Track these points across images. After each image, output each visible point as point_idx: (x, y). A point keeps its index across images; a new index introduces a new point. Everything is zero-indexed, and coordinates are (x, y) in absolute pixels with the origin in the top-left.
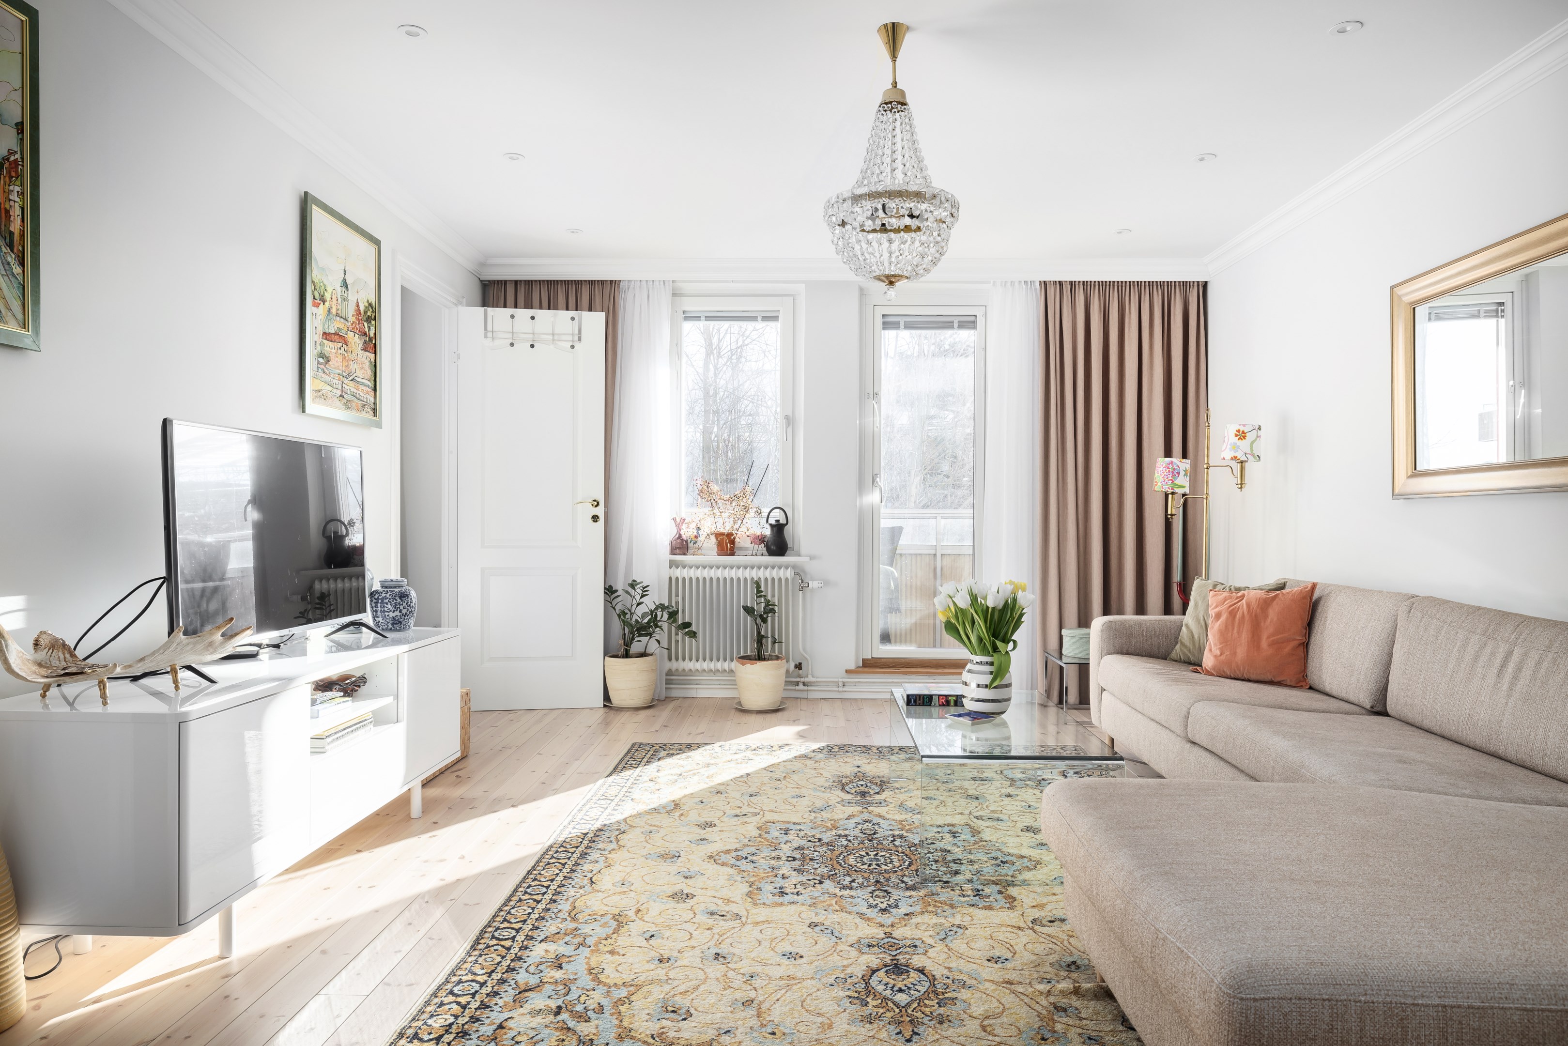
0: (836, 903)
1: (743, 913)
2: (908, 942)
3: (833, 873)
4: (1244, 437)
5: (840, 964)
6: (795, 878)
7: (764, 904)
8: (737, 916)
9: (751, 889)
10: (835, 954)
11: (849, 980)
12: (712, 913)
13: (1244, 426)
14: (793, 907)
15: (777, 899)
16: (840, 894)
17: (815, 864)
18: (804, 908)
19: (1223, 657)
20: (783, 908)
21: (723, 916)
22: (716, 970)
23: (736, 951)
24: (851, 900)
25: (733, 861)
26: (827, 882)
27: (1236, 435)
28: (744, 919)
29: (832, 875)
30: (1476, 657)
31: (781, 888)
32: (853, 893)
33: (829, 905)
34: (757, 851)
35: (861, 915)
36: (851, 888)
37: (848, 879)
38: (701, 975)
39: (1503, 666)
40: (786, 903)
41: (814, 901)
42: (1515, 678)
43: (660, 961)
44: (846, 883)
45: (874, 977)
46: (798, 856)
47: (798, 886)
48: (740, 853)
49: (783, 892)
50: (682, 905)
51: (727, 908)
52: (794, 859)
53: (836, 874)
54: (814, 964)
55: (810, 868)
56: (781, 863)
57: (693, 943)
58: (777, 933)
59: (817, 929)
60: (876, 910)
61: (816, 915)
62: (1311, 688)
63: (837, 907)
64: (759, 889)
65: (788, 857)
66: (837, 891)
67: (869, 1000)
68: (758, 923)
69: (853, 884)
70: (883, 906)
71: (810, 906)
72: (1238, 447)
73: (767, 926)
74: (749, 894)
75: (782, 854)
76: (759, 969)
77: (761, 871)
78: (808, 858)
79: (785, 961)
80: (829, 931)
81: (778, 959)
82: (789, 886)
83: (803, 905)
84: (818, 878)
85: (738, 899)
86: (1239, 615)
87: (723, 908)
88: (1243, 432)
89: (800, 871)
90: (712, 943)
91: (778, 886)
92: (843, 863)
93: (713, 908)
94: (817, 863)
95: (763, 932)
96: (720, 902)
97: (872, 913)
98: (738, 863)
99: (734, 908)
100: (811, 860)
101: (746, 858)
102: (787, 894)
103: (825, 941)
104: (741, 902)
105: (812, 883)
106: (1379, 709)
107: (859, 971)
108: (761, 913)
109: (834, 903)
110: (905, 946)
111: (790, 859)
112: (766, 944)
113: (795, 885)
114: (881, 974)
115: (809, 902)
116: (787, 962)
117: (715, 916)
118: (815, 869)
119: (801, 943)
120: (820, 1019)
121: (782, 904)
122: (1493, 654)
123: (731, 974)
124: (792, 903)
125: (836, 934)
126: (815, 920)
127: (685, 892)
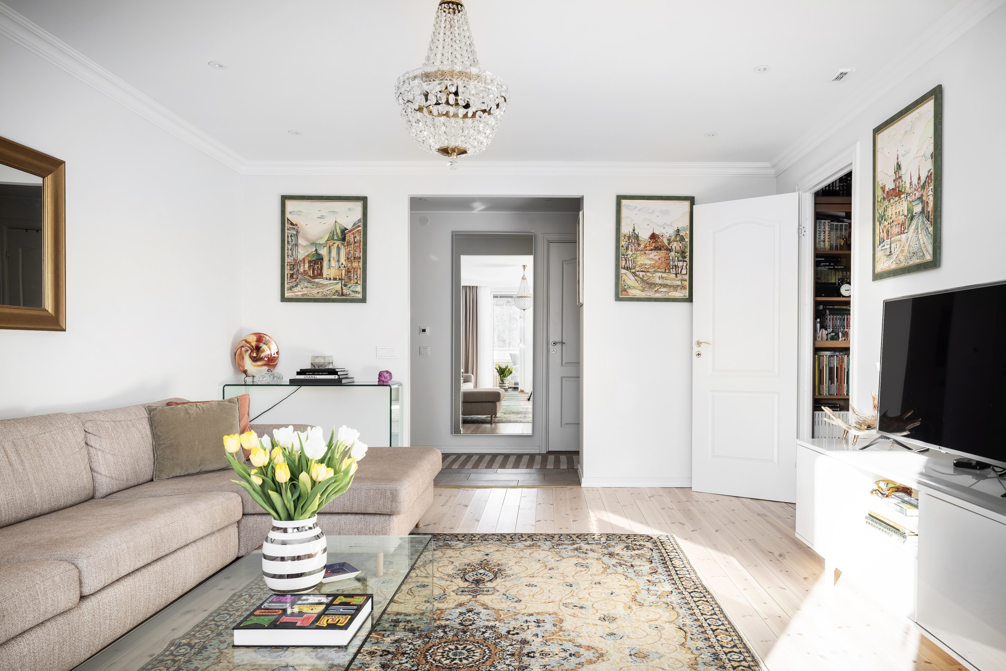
0: (501, 616)
1: (562, 608)
2: (465, 593)
3: (497, 640)
5: (507, 583)
6: (529, 636)
7: (550, 614)
8: (566, 605)
9: (561, 625)
10: (508, 587)
11: (504, 577)
12: (582, 607)
14: (530, 612)
15: (540, 618)
16: (497, 623)
17: (511, 650)
18: (523, 612)
20: (537, 611)
21: (575, 606)
22: (570, 580)
23: (561, 587)
24: (490, 618)
25: (582, 651)
26: (504, 633)
28: (561, 604)
29: (498, 638)
31: (539, 626)
32: (487, 623)
33: (506, 614)
34: (563, 662)
35: (487, 608)
36: (487, 627)
37: (486, 635)
38: (576, 578)
40: (535, 615)
41: (515, 617)
43: (599, 583)
44: (489, 632)
45: (491, 578)
46: (525, 658)
47: (526, 628)
48: (578, 660)
49: (538, 623)
50: (605, 613)
51: (573, 611)
52: (528, 655)
53: (495, 639)
54: (520, 582)
55: (515, 646)
56: (540, 649)
57: (587, 591)
58: (540, 596)
59: (516, 599)
60: (475, 611)
61: (515, 608)
63: (501, 612)
64: (555, 625)
65: (534, 657)
66: (498, 624)
67: (497, 570)
68: (552, 602)
69: (484, 630)
70: (470, 614)
71: (519, 613)
73: (546, 600)
74: (561, 621)
75: (540, 660)
76: (548, 580)
77: (555, 642)
78: (516, 657)
79: (535, 584)
80: (509, 598)
81: (538, 585)
82: (534, 629)
83: (523, 614)
84: (510, 636)
85: (568, 618)
87: (576, 610)
89: (524, 642)
90: (576, 591)
91: (540, 629)
92: (486, 650)
93: (583, 611)
94: (508, 651)
95: (548, 597)
96: (580, 615)
97: (479, 609)
98: (577, 649)
99: (569, 611)
100: (513, 655)
101: (571, 655)
102: (535, 622)
103: (513, 592)
104: (566, 615)
105: (515, 631)
107: (498, 580)
108: (551, 608)
109: (502, 616)
110: (468, 591)
111: (532, 655)
112: (545, 591)
113: (528, 628)
114: (487, 579)
115: (519, 616)
116: (533, 583)
117: (580, 606)
118: (511, 645)
119: (527, 591)
120: (520, 564)
121: (538, 614)
123: (562, 578)
124: (532, 615)
125: (505, 597)
126: (517, 604)
127: (607, 622)
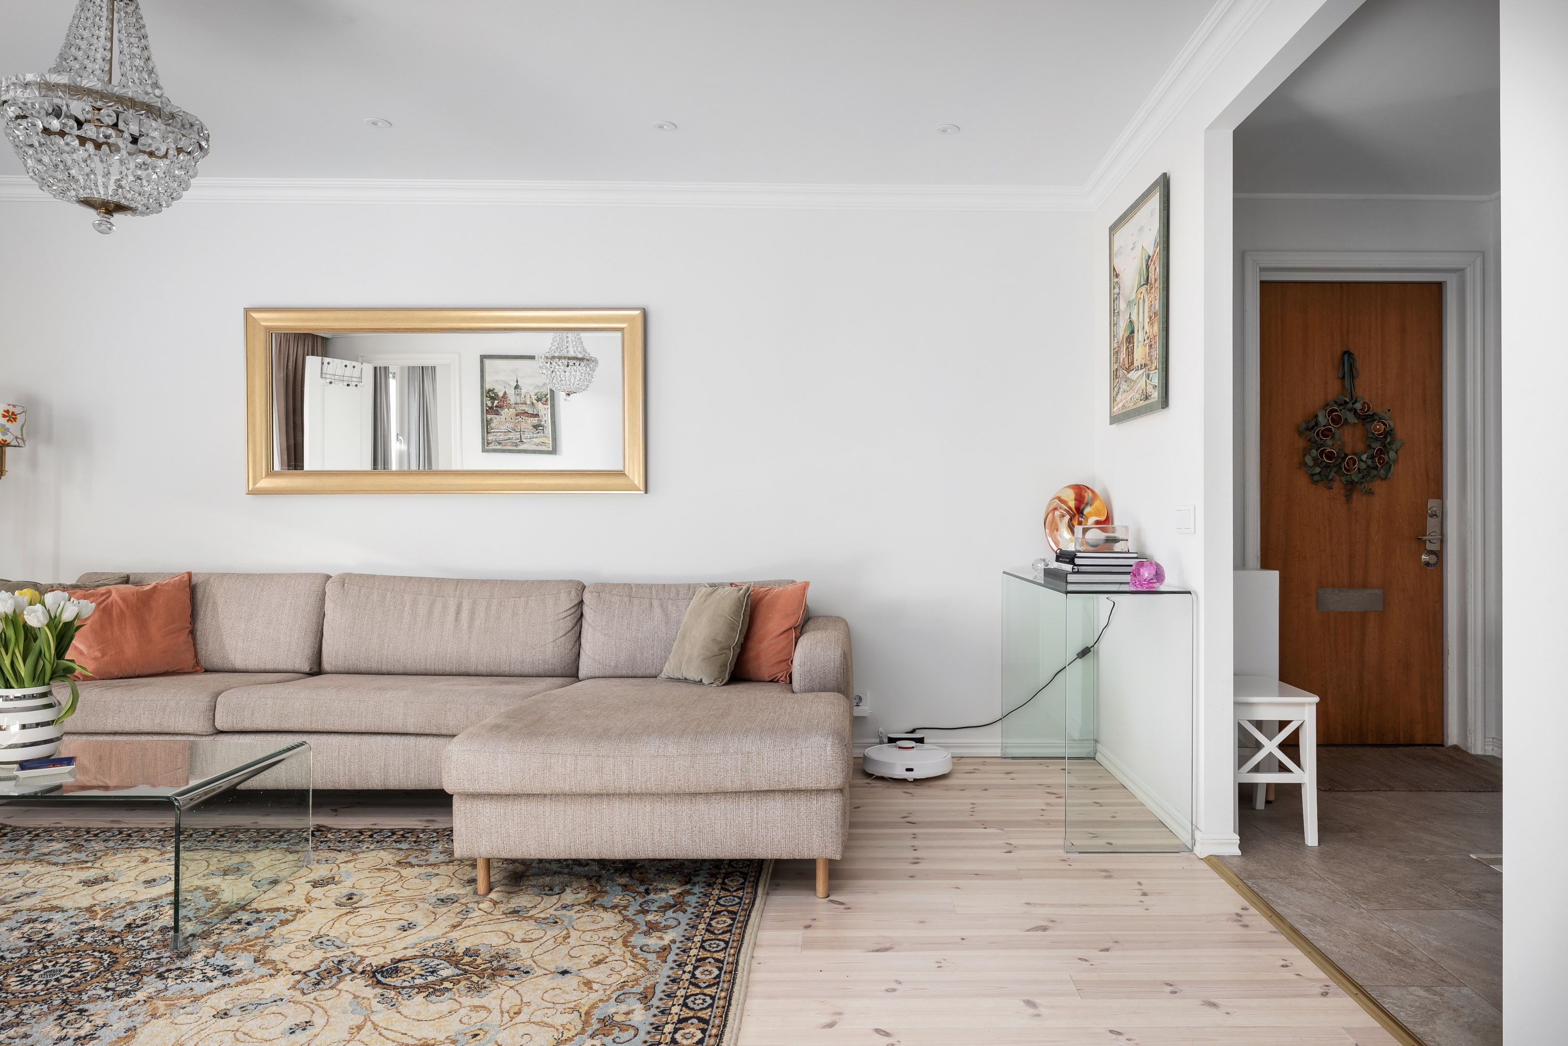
4: (15, 419)
13: (14, 406)
19: (106, 659)
27: (4, 416)
30: (430, 612)
39: (458, 612)
42: (472, 619)
62: (207, 671)
72: (8, 430)
86: (115, 613)
88: (13, 413)
106: (317, 670)
122: (445, 607)
